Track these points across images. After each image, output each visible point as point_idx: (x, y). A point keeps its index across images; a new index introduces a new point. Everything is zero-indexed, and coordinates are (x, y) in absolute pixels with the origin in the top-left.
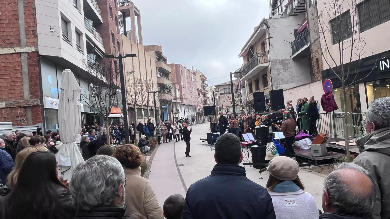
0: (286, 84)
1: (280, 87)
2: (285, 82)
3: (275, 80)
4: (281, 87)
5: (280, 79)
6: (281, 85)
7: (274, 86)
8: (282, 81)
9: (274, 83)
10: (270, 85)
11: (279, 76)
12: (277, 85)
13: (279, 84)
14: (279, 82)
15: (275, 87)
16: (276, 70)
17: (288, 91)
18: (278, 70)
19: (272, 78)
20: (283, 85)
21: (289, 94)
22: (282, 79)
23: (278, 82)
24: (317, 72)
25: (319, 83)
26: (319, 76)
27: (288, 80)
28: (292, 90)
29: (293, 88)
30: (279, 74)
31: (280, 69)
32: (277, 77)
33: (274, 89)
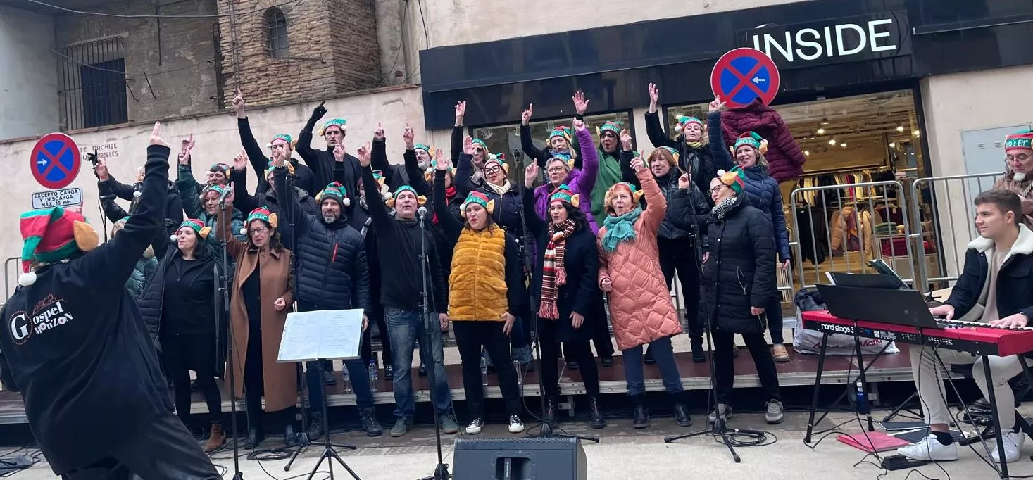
24: (266, 70)
25: (386, 103)
26: (282, 85)
28: (118, 134)
29: (131, 126)
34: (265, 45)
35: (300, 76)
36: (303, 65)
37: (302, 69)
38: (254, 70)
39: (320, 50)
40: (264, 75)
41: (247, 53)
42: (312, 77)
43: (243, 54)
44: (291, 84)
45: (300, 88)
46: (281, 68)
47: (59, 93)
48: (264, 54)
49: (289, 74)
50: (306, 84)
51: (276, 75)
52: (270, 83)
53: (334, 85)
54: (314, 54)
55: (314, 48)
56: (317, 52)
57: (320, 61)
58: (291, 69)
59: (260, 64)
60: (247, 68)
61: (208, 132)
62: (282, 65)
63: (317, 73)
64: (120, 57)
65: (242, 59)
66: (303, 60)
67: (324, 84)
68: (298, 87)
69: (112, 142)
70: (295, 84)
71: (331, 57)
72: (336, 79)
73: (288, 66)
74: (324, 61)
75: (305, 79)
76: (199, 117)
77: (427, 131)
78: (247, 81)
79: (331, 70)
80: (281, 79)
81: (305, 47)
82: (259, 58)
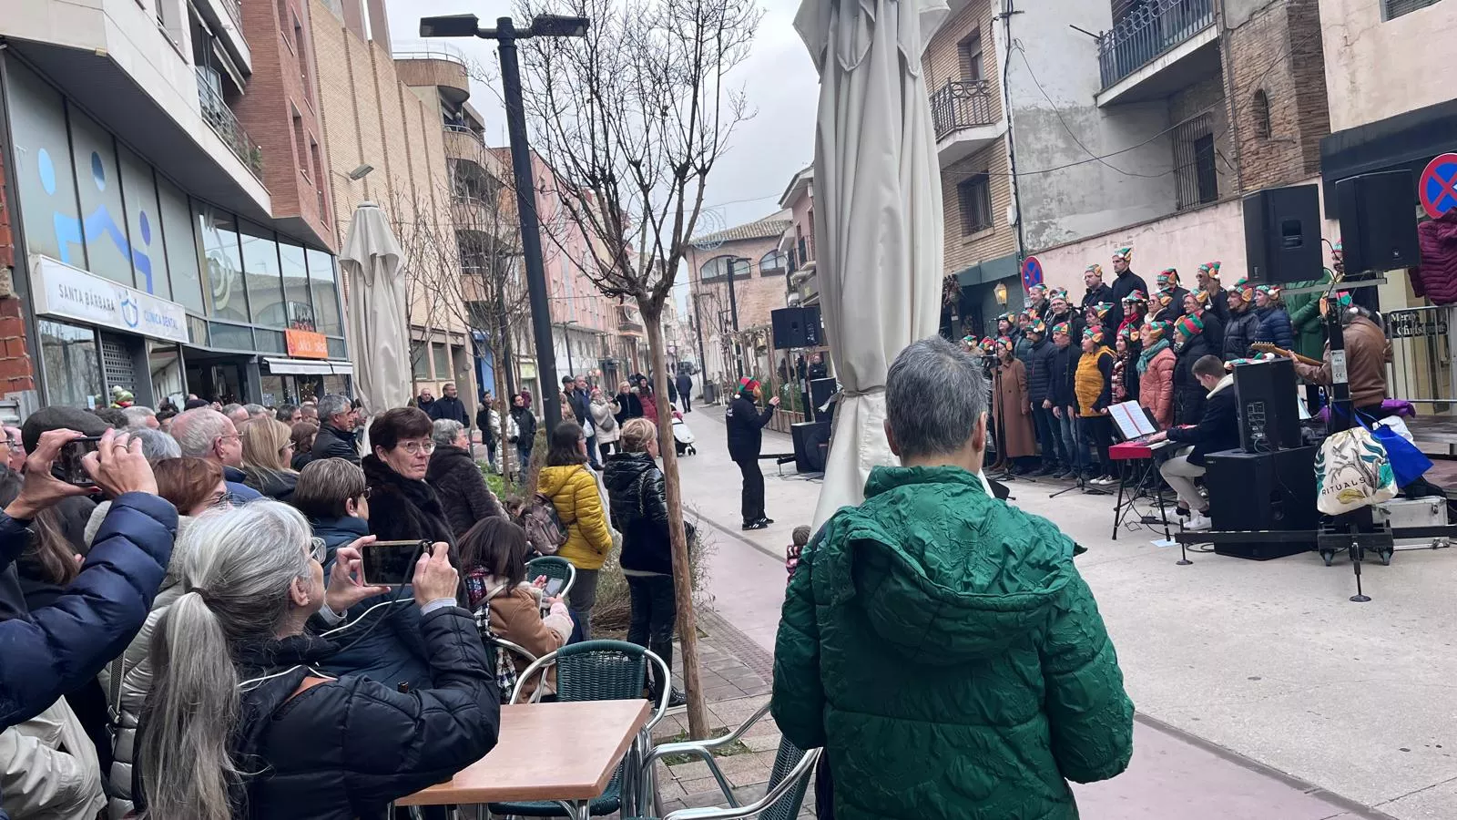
0: (1076, 213)
1: (1052, 226)
2: (1071, 204)
3: (1030, 196)
4: (1057, 229)
5: (1051, 195)
6: (1054, 221)
7: (1029, 223)
8: (1060, 201)
9: (1028, 210)
10: (1011, 216)
11: (1049, 180)
12: (1040, 218)
13: (1047, 216)
14: (1050, 207)
15: (1030, 228)
16: (1035, 156)
17: (1108, 238)
18: (1045, 155)
19: (1019, 188)
20: (1066, 219)
22: (1060, 194)
23: (1044, 208)
24: (1258, 153)
26: (1268, 167)
27: (1083, 197)
28: (1133, 233)
29: (1139, 225)
30: (1046, 173)
31: (1050, 150)
32: (1041, 186)
33: (1027, 238)
34: (1257, 128)
35: (1281, 157)
36: (1282, 146)
37: (1281, 151)
38: (1250, 154)
39: (1292, 129)
40: (1257, 159)
41: (1245, 138)
42: (1287, 158)
43: (1242, 140)
45: (1280, 170)
46: (1267, 151)
48: (1256, 137)
49: (1271, 156)
50: (1283, 165)
51: (1263, 158)
52: (1260, 166)
53: (1303, 164)
54: (1288, 135)
55: (1288, 129)
56: (1290, 132)
57: (1292, 141)
58: (1275, 150)
59: (1253, 148)
60: (1244, 153)
62: (1267, 147)
63: (1291, 153)
64: (1210, 132)
65: (1241, 144)
66: (1279, 141)
67: (1296, 163)
68: (1279, 168)
69: (1130, 239)
70: (1277, 165)
71: (1299, 136)
72: (1305, 158)
73: (1272, 148)
74: (1295, 140)
75: (1283, 160)
78: (1246, 165)
79: (1300, 149)
80: (1268, 161)
81: (1281, 127)
82: (1253, 142)
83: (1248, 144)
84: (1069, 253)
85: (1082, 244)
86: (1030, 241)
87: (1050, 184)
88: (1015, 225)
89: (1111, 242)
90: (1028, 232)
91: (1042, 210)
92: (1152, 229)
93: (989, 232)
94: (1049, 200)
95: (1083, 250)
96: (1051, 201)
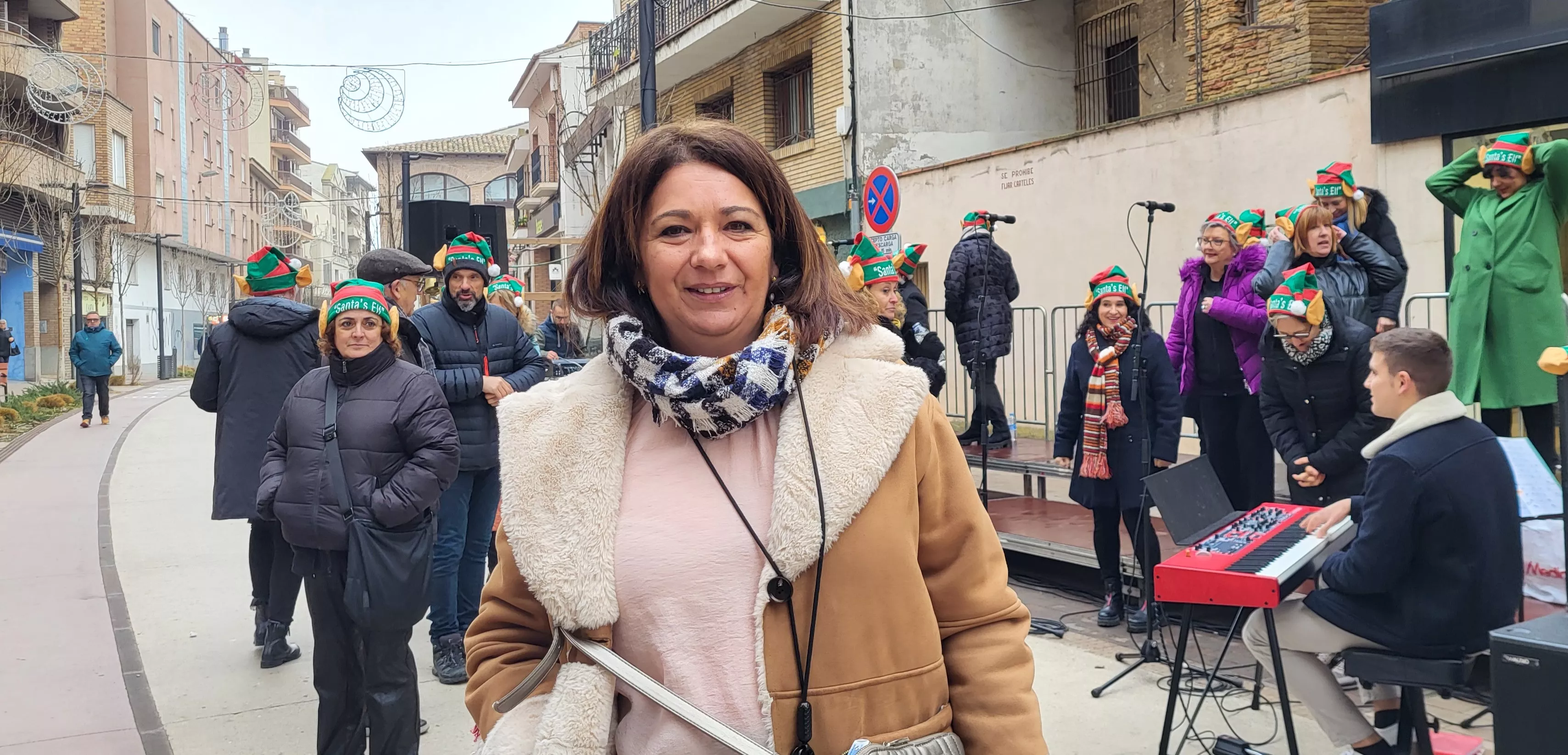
0: (936, 129)
1: (902, 145)
2: (931, 115)
3: (872, 94)
4: (908, 149)
5: (903, 97)
6: (905, 137)
7: (868, 135)
9: (867, 116)
10: (842, 123)
11: (903, 74)
12: (884, 130)
13: (895, 129)
14: (899, 115)
15: (868, 143)
16: (884, 34)
17: (992, 163)
18: (899, 35)
19: (857, 79)
20: (924, 136)
21: (1009, 186)
22: (916, 97)
23: (892, 115)
24: (1231, 48)
25: (1323, 100)
26: (1248, 71)
27: (949, 107)
28: (1034, 155)
29: (1045, 144)
30: (898, 65)
31: (906, 29)
32: (889, 81)
33: (864, 157)
34: (1233, 9)
35: (1270, 54)
36: (1274, 36)
37: (1272, 44)
38: (1218, 49)
39: (1293, 10)
40: (1230, 56)
41: (1212, 24)
42: (1283, 56)
43: (1208, 26)
44: (1258, 69)
45: (1269, 74)
46: (1247, 44)
47: (1076, 87)
48: (1230, 23)
49: (1255, 52)
50: (1273, 67)
51: (1241, 55)
52: (1235, 69)
53: (1308, 66)
54: (1286, 18)
55: (1286, 9)
56: (1289, 14)
57: (1293, 28)
58: (1261, 43)
59: (1225, 39)
60: (1210, 46)
61: (1119, 151)
62: (1249, 38)
63: (1289, 48)
64: (1132, 36)
65: (1206, 32)
66: (1271, 28)
67: (1296, 65)
68: (1266, 72)
70: (1263, 68)
71: (1306, 20)
72: (1312, 56)
73: (1257, 39)
74: (1297, 27)
75: (1275, 59)
76: (1110, 130)
77: (1374, 145)
78: (1211, 67)
79: (1306, 41)
80: (1249, 60)
81: (1274, 7)
82: (1225, 30)
83: (1216, 33)
84: (927, 184)
85: (951, 169)
86: (867, 163)
87: (904, 80)
88: (847, 136)
89: (997, 170)
90: (866, 149)
91: (889, 118)
92: (1066, 150)
93: (806, 145)
94: (900, 104)
95: (951, 179)
96: (903, 105)
